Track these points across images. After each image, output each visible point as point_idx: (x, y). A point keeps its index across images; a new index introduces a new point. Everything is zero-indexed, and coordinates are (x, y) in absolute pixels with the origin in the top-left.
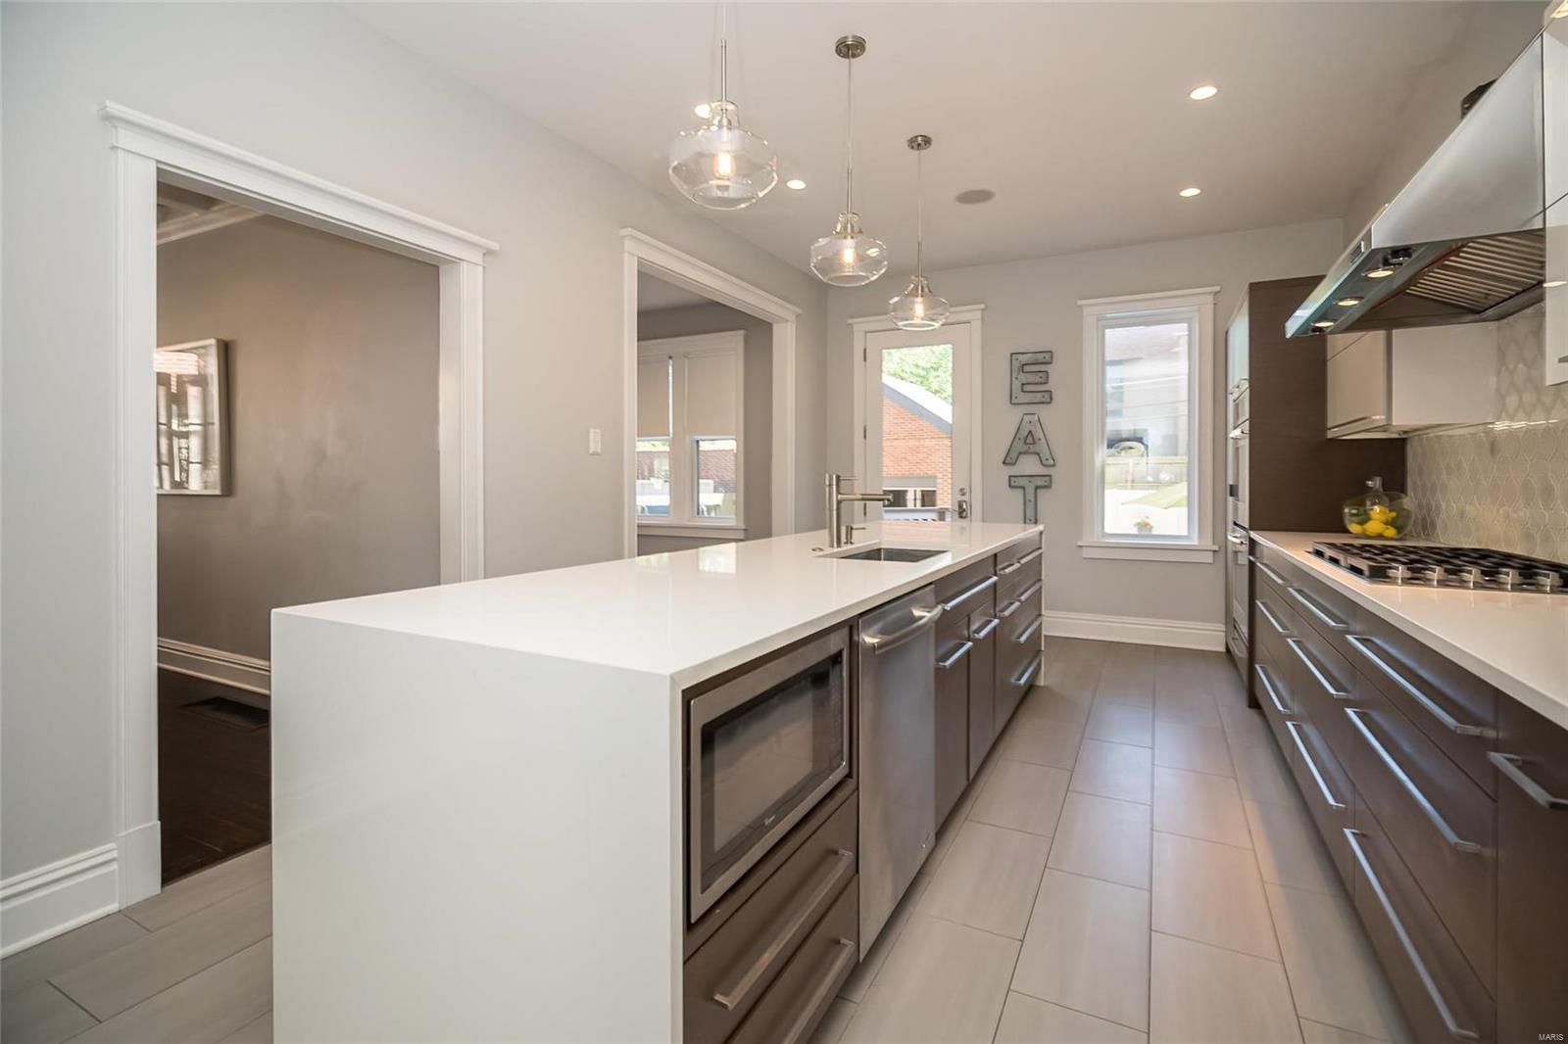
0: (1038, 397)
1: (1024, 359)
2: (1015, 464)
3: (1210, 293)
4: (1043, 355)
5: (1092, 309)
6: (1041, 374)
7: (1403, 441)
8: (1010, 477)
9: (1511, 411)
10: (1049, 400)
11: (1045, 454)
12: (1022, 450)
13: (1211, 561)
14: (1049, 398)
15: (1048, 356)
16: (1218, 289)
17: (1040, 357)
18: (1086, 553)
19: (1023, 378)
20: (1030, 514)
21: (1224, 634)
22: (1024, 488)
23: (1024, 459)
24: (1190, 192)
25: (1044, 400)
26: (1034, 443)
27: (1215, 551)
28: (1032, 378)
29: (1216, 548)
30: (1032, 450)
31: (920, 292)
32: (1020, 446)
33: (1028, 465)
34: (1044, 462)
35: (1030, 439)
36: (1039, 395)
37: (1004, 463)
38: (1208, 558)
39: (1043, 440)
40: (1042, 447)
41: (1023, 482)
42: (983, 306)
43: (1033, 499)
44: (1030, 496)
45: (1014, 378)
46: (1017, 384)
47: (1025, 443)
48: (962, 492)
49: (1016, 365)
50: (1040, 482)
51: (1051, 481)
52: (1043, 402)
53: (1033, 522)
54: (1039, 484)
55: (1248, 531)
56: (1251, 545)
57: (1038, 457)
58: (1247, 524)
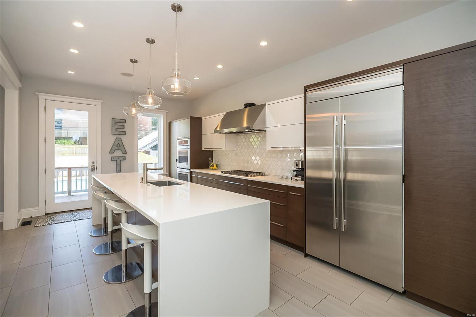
0: (121, 133)
1: (116, 121)
2: (113, 153)
3: (166, 112)
4: (123, 120)
6: (122, 126)
7: (212, 151)
8: (112, 157)
11: (123, 150)
12: (116, 149)
14: (124, 133)
16: (168, 111)
17: (122, 121)
19: (116, 127)
20: (118, 168)
22: (116, 160)
23: (116, 152)
28: (118, 127)
30: (119, 149)
31: (134, 106)
32: (115, 148)
33: (118, 153)
34: (123, 152)
35: (119, 146)
37: (110, 153)
39: (122, 146)
40: (122, 148)
41: (117, 159)
42: (102, 101)
43: (119, 164)
44: (119, 163)
45: (113, 126)
46: (114, 129)
47: (117, 147)
48: (93, 163)
49: (114, 122)
50: (122, 158)
51: (125, 158)
52: (123, 135)
53: (119, 171)
54: (121, 159)
55: (189, 169)
56: (191, 173)
57: (121, 151)
58: (189, 168)
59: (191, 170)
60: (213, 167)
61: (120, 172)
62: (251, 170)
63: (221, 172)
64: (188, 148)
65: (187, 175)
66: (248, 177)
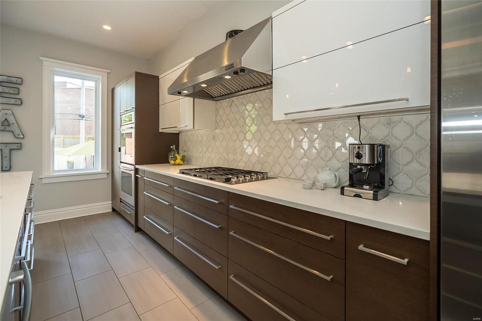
0: (13, 101)
1: (3, 79)
3: (106, 72)
4: (16, 79)
5: (47, 63)
6: (14, 89)
7: (178, 134)
9: (221, 127)
10: (20, 104)
11: (17, 132)
12: (0, 129)
13: (106, 177)
15: (19, 81)
16: (109, 71)
17: (14, 80)
18: (44, 181)
19: (2, 89)
20: (6, 163)
21: (111, 205)
22: (1, 150)
23: (1, 134)
24: (107, 27)
25: (16, 103)
26: (9, 125)
27: (108, 173)
28: (8, 90)
29: (108, 172)
30: (8, 129)
33: (5, 137)
34: (17, 136)
35: (6, 123)
36: (13, 100)
38: (105, 176)
39: (15, 124)
40: (15, 128)
41: (2, 146)
43: (8, 156)
44: (6, 155)
47: (3, 125)
50: (15, 146)
51: (21, 146)
52: (16, 104)
53: (8, 169)
54: (12, 148)
55: (133, 165)
56: (136, 171)
57: (12, 133)
58: (133, 163)
59: (137, 166)
60: (175, 160)
61: (10, 169)
62: (241, 166)
63: (180, 170)
64: (132, 128)
65: (131, 174)
66: (231, 184)
